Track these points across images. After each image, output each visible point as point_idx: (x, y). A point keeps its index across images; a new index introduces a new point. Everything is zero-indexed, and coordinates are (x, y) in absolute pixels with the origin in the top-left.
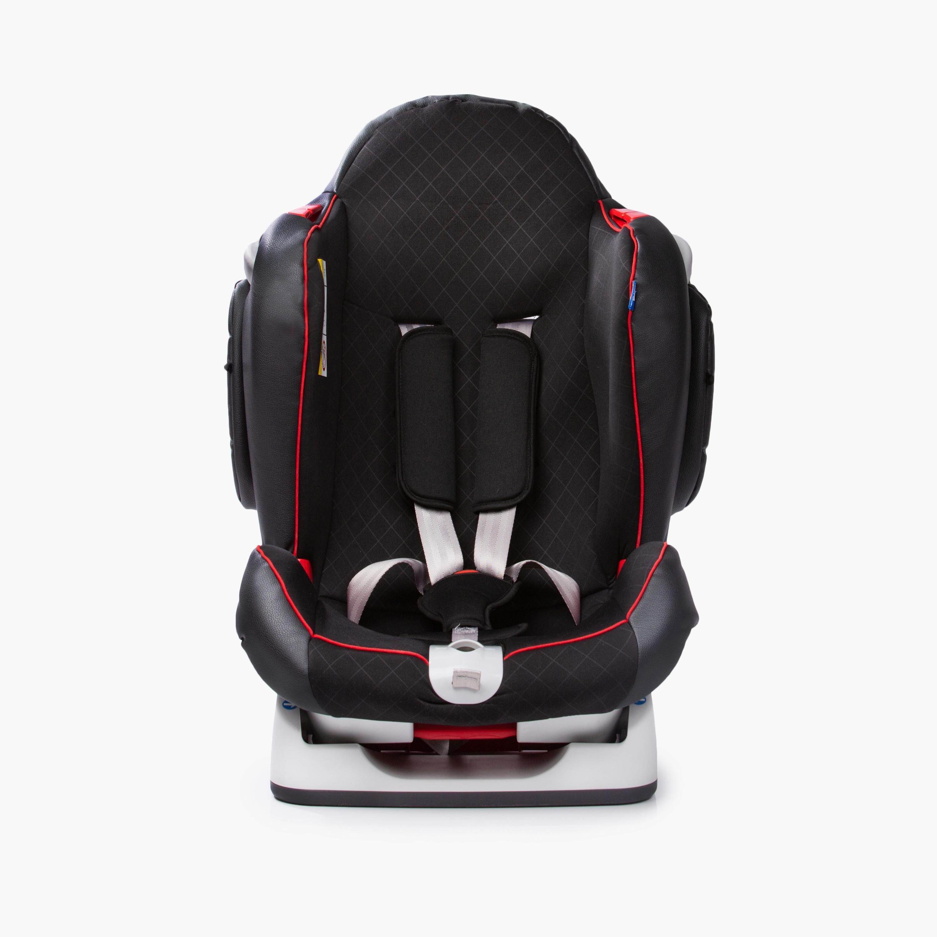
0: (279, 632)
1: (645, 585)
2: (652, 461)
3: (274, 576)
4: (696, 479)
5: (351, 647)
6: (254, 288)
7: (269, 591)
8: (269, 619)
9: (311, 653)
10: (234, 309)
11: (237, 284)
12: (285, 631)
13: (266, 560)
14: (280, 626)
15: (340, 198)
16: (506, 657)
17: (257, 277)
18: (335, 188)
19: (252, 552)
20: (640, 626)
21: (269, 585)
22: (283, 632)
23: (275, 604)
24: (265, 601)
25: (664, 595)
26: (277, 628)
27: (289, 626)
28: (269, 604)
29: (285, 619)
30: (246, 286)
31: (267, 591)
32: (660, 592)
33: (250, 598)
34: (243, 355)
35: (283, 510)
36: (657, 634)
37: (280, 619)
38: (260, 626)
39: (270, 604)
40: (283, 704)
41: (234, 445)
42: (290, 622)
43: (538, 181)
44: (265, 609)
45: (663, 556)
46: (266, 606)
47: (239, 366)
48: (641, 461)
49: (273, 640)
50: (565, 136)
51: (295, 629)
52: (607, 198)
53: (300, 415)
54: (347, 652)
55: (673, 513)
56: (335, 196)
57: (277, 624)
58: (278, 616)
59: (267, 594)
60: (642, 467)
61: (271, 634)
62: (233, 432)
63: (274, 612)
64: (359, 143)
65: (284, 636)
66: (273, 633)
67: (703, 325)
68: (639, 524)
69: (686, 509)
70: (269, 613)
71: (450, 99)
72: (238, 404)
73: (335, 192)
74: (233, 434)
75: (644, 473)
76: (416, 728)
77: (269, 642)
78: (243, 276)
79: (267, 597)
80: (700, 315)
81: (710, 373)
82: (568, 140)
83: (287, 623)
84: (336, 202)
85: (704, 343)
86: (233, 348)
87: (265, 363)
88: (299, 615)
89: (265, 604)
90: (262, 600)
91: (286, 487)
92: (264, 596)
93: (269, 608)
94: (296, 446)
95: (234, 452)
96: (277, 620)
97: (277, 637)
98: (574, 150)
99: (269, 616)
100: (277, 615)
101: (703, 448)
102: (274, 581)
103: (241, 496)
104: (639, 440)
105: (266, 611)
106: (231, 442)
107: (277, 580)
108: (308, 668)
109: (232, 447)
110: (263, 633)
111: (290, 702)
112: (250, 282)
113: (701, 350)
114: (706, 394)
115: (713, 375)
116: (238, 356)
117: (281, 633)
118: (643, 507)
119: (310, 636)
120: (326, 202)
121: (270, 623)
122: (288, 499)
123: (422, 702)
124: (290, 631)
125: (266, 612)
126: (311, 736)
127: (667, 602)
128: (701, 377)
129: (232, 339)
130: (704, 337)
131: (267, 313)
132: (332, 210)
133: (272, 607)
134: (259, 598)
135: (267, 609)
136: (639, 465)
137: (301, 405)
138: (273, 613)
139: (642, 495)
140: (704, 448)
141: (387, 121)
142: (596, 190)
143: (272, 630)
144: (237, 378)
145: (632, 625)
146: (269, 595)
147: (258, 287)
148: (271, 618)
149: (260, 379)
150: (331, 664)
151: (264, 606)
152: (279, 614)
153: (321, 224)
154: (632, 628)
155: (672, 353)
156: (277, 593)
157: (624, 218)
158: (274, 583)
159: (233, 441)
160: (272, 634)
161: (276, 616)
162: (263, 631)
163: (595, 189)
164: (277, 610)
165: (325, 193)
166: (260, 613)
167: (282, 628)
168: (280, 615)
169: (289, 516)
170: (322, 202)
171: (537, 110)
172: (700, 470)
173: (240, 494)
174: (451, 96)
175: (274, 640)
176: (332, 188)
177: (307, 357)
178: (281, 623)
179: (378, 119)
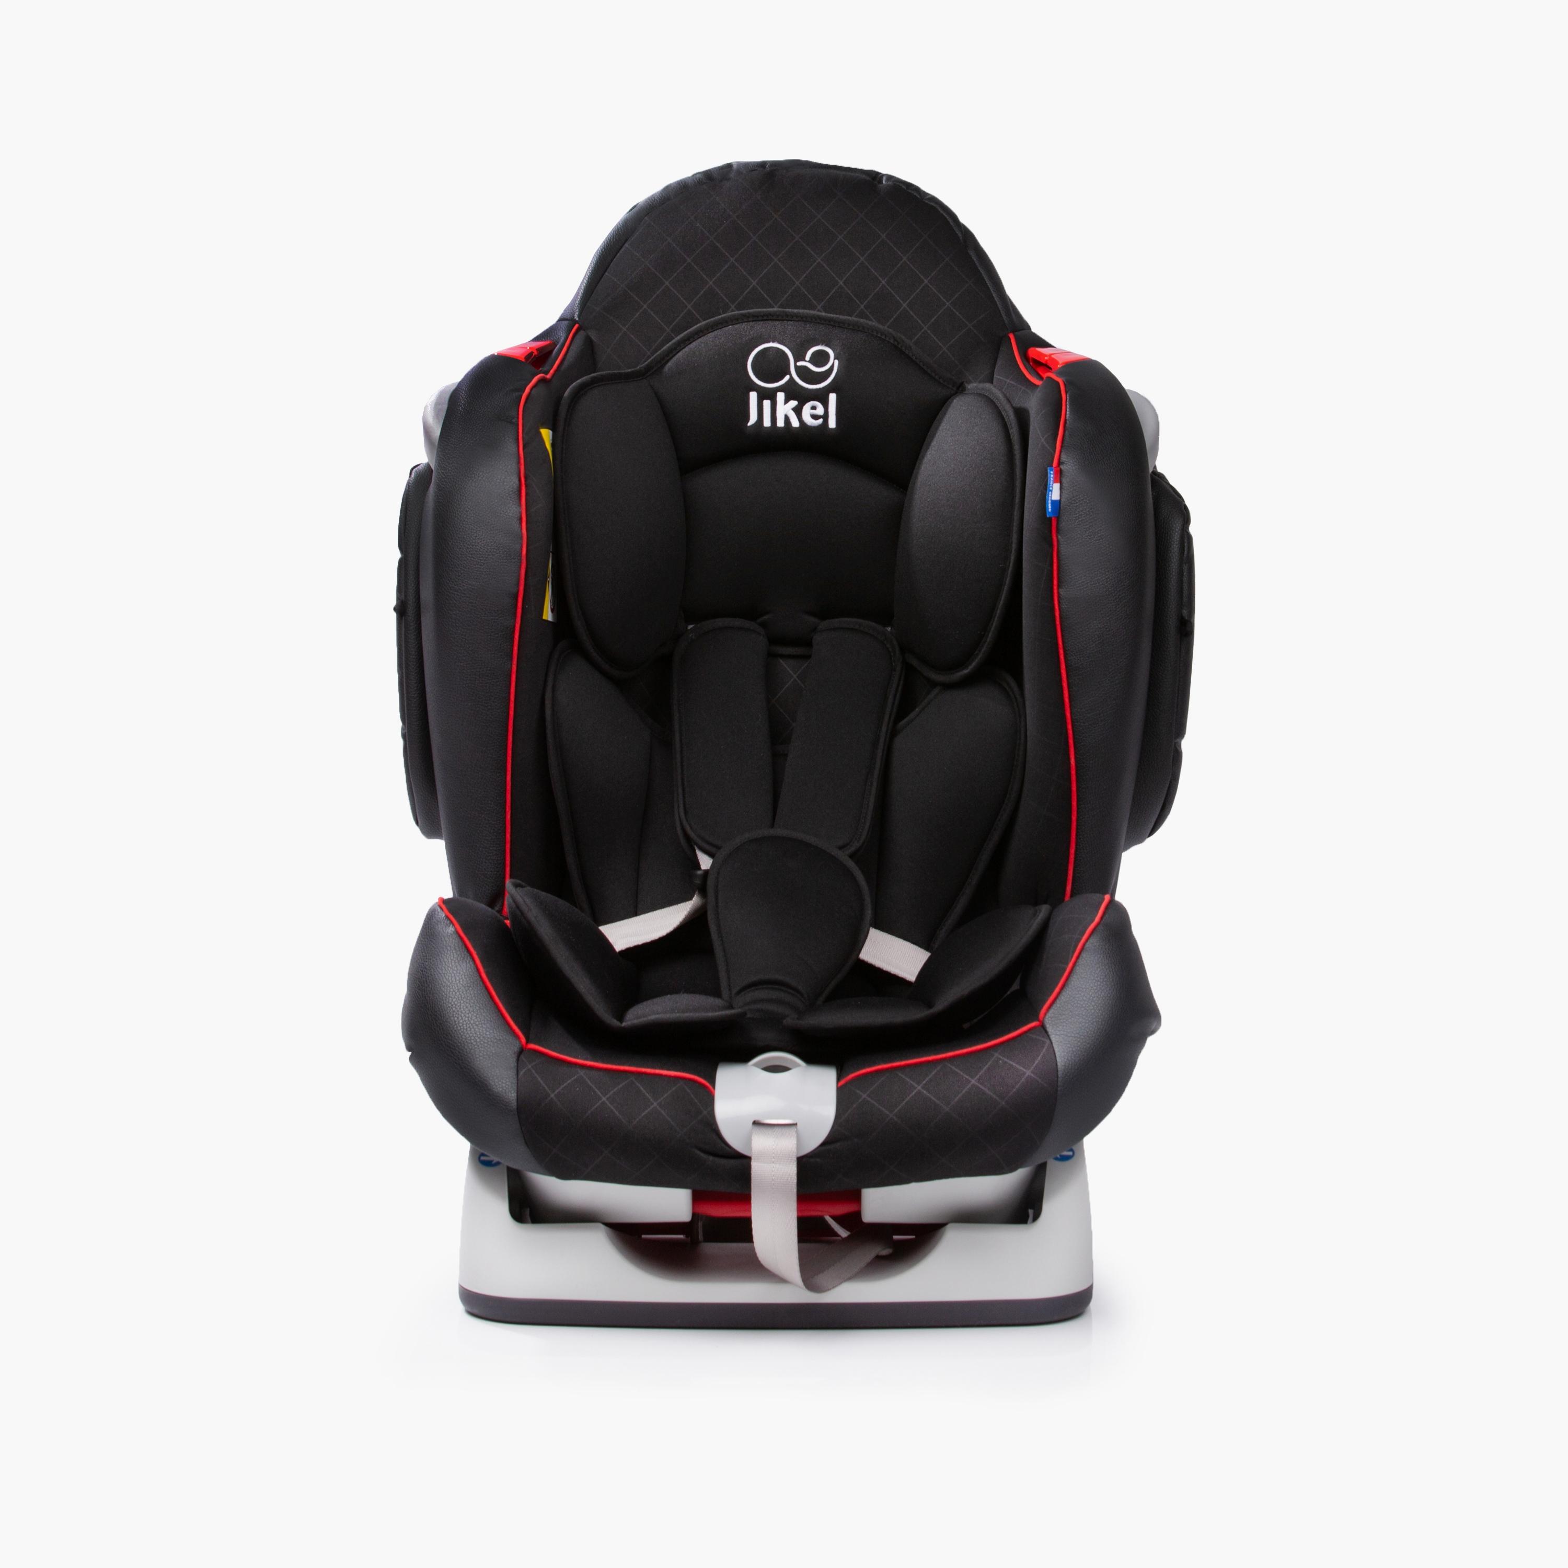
0: (470, 1040)
1: (1071, 965)
2: (1091, 762)
3: (463, 947)
4: (1165, 792)
5: (588, 1065)
6: (438, 477)
7: (455, 972)
8: (454, 1018)
9: (521, 1073)
10: (408, 511)
11: (412, 469)
12: (479, 1038)
13: (451, 922)
14: (473, 1030)
15: (584, 330)
16: (842, 1082)
17: (443, 459)
18: (577, 313)
19: (430, 909)
20: (1062, 1032)
21: (455, 962)
22: (476, 1040)
23: (464, 994)
24: (448, 988)
25: (1102, 980)
26: (468, 1033)
27: (486, 1030)
28: (454, 993)
29: (481, 1019)
30: (427, 474)
31: (451, 972)
32: (1096, 976)
33: (424, 983)
34: (421, 588)
35: (485, 841)
36: (1089, 1046)
37: (471, 1019)
38: (440, 1029)
39: (456, 993)
40: (479, 1158)
41: (407, 734)
42: (487, 1023)
43: (909, 303)
44: (448, 1002)
45: (1102, 918)
46: (449, 997)
47: (415, 604)
48: (1073, 761)
49: (459, 1052)
50: (954, 228)
51: (495, 1035)
52: (1023, 330)
53: (513, 684)
54: (582, 1072)
55: (1126, 848)
56: (577, 326)
57: (466, 1026)
58: (468, 1014)
59: (452, 977)
60: (1073, 772)
61: (457, 1042)
62: (406, 713)
63: (462, 1007)
64: (616, 240)
65: (478, 1046)
66: (460, 1041)
67: (1176, 538)
68: (1069, 865)
69: (1149, 841)
70: (454, 1009)
71: (767, 166)
72: (413, 667)
73: (577, 319)
74: (406, 715)
75: (1077, 781)
76: (697, 1198)
77: (454, 1055)
78: (421, 456)
79: (451, 981)
80: (1170, 522)
81: (1186, 618)
82: (960, 235)
83: (483, 1025)
84: (578, 336)
85: (1176, 567)
86: (406, 574)
87: (455, 599)
88: (504, 1011)
89: (448, 993)
90: (443, 987)
91: (490, 802)
92: (447, 980)
93: (454, 1000)
94: (507, 736)
95: (407, 746)
96: (466, 1019)
97: (466, 1047)
98: (969, 251)
99: (454, 1013)
100: (468, 1012)
101: (1176, 741)
102: (463, 956)
103: (418, 817)
104: (1070, 727)
105: (450, 1005)
106: (403, 729)
107: (468, 955)
108: (517, 1099)
109: (404, 736)
110: (444, 1042)
111: (488, 1154)
112: (433, 467)
113: (1172, 580)
114: (1180, 651)
115: (1192, 621)
116: (414, 588)
117: (472, 1041)
118: (1076, 838)
119: (521, 1046)
120: (561, 336)
121: (456, 1024)
122: (493, 823)
123: (702, 1155)
124: (488, 1038)
125: (449, 1007)
126: (528, 1209)
127: (1107, 993)
128: (1172, 623)
129: (403, 560)
130: (1177, 558)
131: (459, 517)
132: (570, 349)
133: (460, 998)
134: (439, 984)
135: (450, 1001)
136: (1070, 768)
137: (514, 667)
138: (460, 1009)
139: (1074, 818)
140: (1178, 740)
141: (663, 204)
142: (1005, 317)
143: (460, 1036)
144: (412, 624)
145: (1048, 1030)
146: (455, 979)
147: (444, 475)
148: (457, 1015)
149: (446, 625)
150: (554, 1092)
151: (446, 997)
152: (471, 1009)
153: (552, 371)
154: (1048, 1036)
155: (1122, 584)
156: (467, 975)
157: (1048, 362)
158: (464, 958)
159: (405, 727)
160: (459, 1043)
161: (465, 1012)
162: (444, 1037)
163: (1003, 315)
164: (467, 1003)
165: (561, 322)
166: (439, 1008)
167: (476, 1034)
168: (473, 1011)
169: (496, 851)
170: (555, 336)
171: (909, 185)
172: (1170, 776)
173: (418, 814)
174: (769, 162)
175: (461, 1052)
176: (572, 313)
177: (525, 590)
178: (474, 1025)
179: (649, 200)
